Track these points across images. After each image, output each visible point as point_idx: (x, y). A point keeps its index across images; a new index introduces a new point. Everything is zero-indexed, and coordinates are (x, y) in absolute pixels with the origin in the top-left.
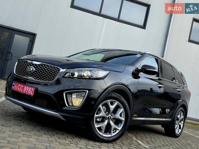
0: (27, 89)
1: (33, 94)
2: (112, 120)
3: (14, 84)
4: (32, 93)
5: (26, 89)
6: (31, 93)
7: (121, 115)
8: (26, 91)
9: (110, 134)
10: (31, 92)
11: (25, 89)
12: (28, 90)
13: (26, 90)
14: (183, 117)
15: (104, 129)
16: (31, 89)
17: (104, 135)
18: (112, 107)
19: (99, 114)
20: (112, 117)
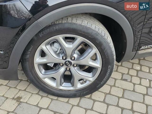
2: (74, 66)
17: (61, 87)
20: (73, 62)
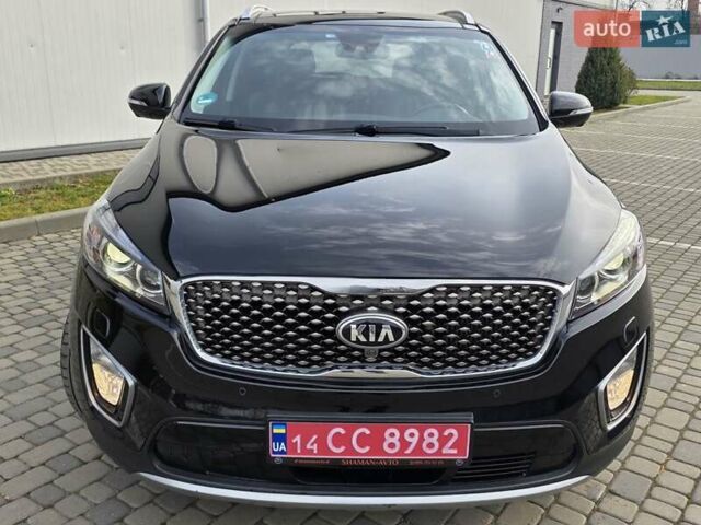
1: (461, 452)
4: (455, 451)
5: (402, 439)
6: (444, 451)
8: (404, 448)
10: (441, 447)
11: (389, 440)
12: (421, 439)
13: (405, 444)
16: (441, 433)
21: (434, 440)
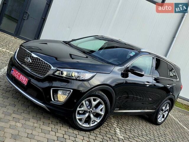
0: (23, 78)
2: (92, 113)
3: (13, 69)
6: (25, 82)
7: (101, 110)
8: (21, 79)
9: (89, 125)
11: (21, 77)
14: (169, 108)
15: (84, 121)
17: (83, 125)
18: (94, 103)
19: (81, 108)
20: (93, 111)
21: (24, 80)
